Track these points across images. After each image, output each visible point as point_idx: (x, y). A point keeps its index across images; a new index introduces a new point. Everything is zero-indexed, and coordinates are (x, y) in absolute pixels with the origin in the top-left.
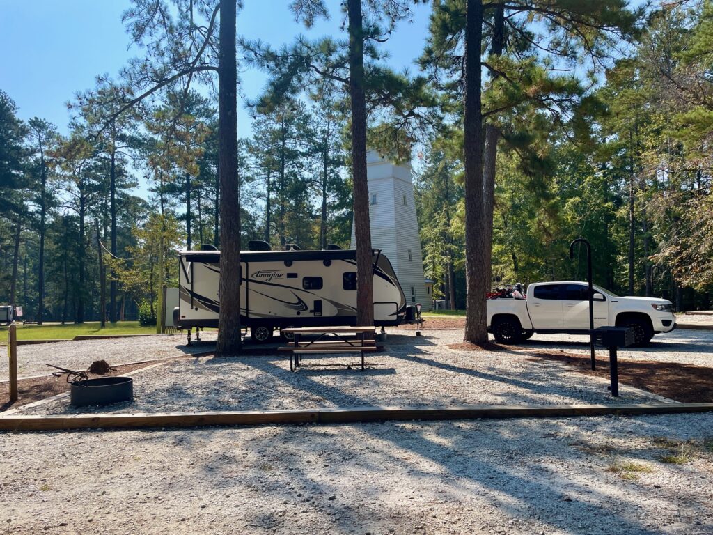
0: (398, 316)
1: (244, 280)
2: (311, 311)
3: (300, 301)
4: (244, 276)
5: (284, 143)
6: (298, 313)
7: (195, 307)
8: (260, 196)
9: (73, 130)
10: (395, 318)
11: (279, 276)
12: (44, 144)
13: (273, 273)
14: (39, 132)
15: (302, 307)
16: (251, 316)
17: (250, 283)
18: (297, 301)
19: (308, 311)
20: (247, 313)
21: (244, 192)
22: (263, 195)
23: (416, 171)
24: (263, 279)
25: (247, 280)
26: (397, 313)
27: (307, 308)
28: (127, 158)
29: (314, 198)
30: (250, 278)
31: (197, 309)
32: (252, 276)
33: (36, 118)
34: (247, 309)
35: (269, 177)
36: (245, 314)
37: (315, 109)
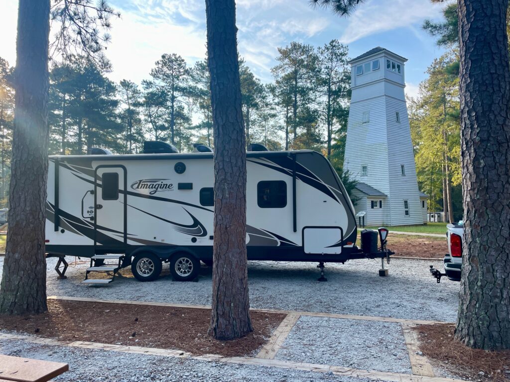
0: (343, 249)
1: (121, 192)
2: (211, 238)
3: (196, 223)
4: (121, 187)
5: (296, 83)
6: (194, 240)
7: (60, 229)
8: (281, 128)
9: (145, 86)
10: (338, 250)
11: (168, 187)
12: (131, 98)
13: (160, 183)
14: (127, 90)
15: (199, 231)
16: (130, 242)
17: (128, 196)
18: (191, 222)
19: (208, 236)
20: (125, 238)
21: (269, 126)
22: (283, 128)
23: (415, 101)
24: (146, 191)
25: (126, 193)
26: (342, 243)
27: (205, 234)
28: (183, 105)
29: (322, 127)
30: (129, 189)
31: (63, 231)
32: (132, 186)
33: (124, 80)
34: (125, 233)
35: (288, 113)
36: (122, 240)
37: (321, 50)
